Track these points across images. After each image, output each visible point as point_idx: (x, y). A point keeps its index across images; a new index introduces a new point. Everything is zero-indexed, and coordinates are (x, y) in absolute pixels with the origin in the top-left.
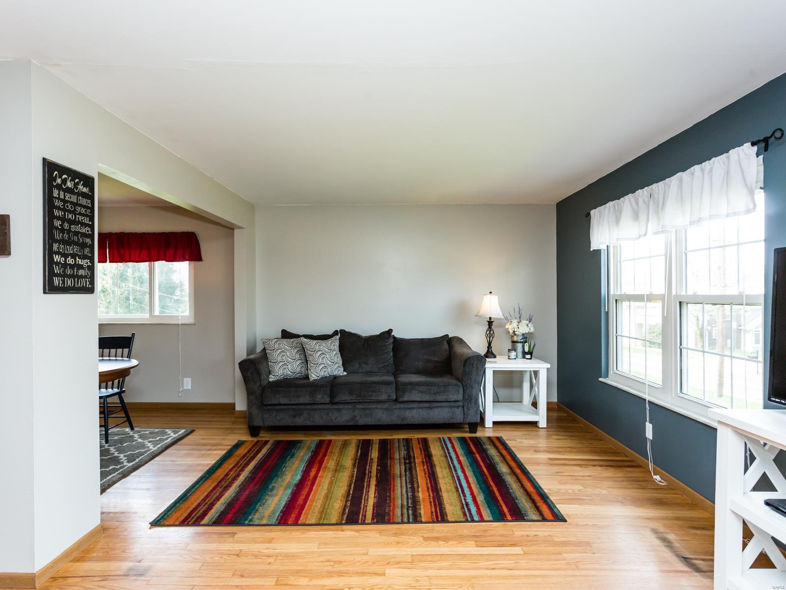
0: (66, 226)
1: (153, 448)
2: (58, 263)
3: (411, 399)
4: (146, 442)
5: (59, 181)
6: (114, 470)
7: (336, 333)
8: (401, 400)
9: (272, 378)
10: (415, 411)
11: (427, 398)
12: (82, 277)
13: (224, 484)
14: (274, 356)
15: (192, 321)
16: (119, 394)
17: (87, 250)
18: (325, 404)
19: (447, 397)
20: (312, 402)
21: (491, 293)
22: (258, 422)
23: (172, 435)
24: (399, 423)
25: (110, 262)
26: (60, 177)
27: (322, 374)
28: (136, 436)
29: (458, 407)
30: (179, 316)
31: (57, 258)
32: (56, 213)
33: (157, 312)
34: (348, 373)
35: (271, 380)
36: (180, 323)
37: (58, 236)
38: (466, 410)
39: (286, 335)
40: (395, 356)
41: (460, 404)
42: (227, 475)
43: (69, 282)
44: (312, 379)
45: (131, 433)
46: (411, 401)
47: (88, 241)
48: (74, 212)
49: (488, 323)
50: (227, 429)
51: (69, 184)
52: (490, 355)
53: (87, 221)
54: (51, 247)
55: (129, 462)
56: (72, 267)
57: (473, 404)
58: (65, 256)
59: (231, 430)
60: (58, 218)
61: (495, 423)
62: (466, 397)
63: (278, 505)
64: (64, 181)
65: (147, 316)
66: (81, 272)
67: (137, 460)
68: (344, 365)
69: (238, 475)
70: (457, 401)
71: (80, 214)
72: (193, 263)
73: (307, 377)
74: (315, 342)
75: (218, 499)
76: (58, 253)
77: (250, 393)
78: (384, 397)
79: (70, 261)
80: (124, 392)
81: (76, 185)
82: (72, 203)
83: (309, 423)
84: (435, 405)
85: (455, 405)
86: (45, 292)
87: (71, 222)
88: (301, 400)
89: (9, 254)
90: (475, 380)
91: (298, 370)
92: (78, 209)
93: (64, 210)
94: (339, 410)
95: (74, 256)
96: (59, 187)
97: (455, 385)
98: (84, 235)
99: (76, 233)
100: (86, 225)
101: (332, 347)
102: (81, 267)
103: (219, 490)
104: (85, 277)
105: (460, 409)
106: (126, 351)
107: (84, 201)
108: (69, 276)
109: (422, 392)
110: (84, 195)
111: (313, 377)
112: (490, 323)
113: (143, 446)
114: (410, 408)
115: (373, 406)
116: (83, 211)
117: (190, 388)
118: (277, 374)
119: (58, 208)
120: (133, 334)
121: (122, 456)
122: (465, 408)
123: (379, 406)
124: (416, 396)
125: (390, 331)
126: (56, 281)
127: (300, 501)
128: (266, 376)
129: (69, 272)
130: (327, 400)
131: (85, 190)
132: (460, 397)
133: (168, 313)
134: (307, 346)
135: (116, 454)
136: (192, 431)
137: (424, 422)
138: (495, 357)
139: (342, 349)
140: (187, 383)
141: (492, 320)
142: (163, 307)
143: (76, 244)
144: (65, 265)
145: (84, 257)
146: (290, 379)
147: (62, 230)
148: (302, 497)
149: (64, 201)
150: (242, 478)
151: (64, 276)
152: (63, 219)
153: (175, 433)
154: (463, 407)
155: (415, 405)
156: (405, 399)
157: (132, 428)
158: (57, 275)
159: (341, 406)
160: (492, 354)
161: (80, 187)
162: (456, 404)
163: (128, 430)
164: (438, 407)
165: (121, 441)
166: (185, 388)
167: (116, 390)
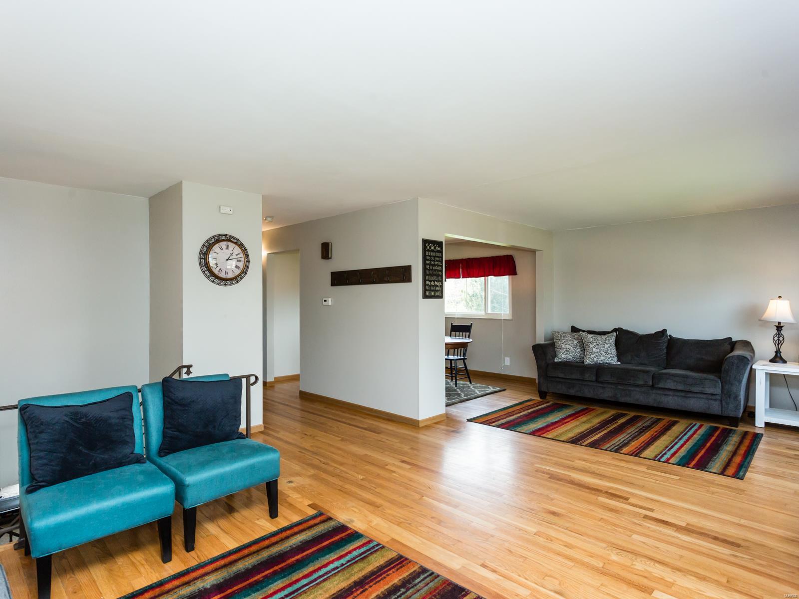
0: (431, 267)
1: (478, 393)
2: (428, 285)
3: (667, 387)
4: (476, 390)
5: (428, 247)
6: (457, 398)
7: (615, 330)
8: (656, 386)
9: (557, 360)
10: (671, 397)
11: (681, 387)
12: (437, 291)
13: (510, 414)
14: (560, 344)
15: (510, 318)
16: (464, 359)
17: (440, 278)
18: (592, 381)
19: (703, 389)
20: (581, 378)
21: (780, 297)
22: (544, 389)
23: (491, 389)
24: (655, 405)
25: (462, 278)
26: (429, 245)
27: (595, 360)
28: (472, 386)
29: (716, 400)
30: (501, 314)
31: (428, 283)
32: (427, 262)
33: (489, 311)
34: (622, 363)
35: (556, 361)
36: (503, 319)
37: (428, 272)
38: (724, 403)
39: (574, 330)
40: (667, 353)
41: (718, 397)
42: (514, 411)
43: (432, 294)
44: (586, 363)
45: (470, 385)
46: (667, 389)
47: (440, 273)
48: (434, 261)
49: (776, 328)
50: (528, 392)
51: (432, 248)
52: (778, 359)
53: (440, 263)
54: (425, 277)
55: (465, 396)
56: (433, 286)
57: (732, 399)
58: (431, 281)
59: (529, 393)
60: (428, 264)
61: (768, 425)
62: (725, 392)
63: (535, 427)
64: (430, 247)
65: (483, 313)
66: (438, 288)
67: (469, 397)
68: (618, 356)
69: (520, 413)
70: (714, 395)
71: (437, 261)
72: (511, 276)
73: (583, 362)
74: (592, 335)
75: (503, 419)
76: (428, 280)
77: (539, 368)
78: (641, 382)
79: (433, 283)
80: (466, 359)
81: (435, 247)
82: (433, 256)
83: (580, 394)
84: (690, 395)
85: (712, 398)
86: (423, 298)
87: (433, 265)
88: (574, 377)
89: (411, 282)
90: (735, 378)
91: (578, 356)
92: (436, 259)
93: (430, 260)
94: (604, 388)
95: (434, 281)
96: (428, 250)
97: (713, 380)
98: (438, 271)
99: (435, 270)
100: (439, 266)
101: (607, 341)
102: (437, 286)
103: (506, 416)
104: (439, 291)
105: (717, 403)
106: (468, 334)
107: (438, 254)
108: (432, 291)
109: (677, 382)
110: (438, 251)
111: (588, 362)
112: (779, 327)
113: (474, 391)
114: (665, 395)
115: (632, 389)
116: (438, 259)
117: (509, 364)
118: (560, 357)
119: (428, 260)
120: (472, 324)
121: (462, 393)
122: (723, 402)
123: (638, 389)
124: (670, 384)
125: (664, 331)
126: (427, 293)
127: (549, 429)
128: (551, 358)
129: (432, 288)
130: (594, 379)
131: (439, 249)
132: (718, 391)
133: (496, 311)
134: (585, 338)
135: (459, 392)
136: (505, 390)
137: (679, 408)
138: (785, 362)
139: (617, 343)
140: (507, 361)
141: (782, 325)
142: (493, 308)
143: (435, 275)
144: (431, 286)
145: (438, 281)
146: (572, 362)
147: (430, 270)
148: (551, 428)
149: (430, 256)
150: (521, 414)
151: (430, 290)
152: (430, 265)
153: (494, 388)
154: (721, 401)
155: (671, 393)
156: (661, 385)
157: (471, 383)
158: (427, 290)
159: (605, 386)
160: (781, 358)
161: (437, 248)
162: (714, 397)
163: (468, 383)
164: (694, 397)
165: (463, 387)
166: (506, 364)
167: (462, 357)
